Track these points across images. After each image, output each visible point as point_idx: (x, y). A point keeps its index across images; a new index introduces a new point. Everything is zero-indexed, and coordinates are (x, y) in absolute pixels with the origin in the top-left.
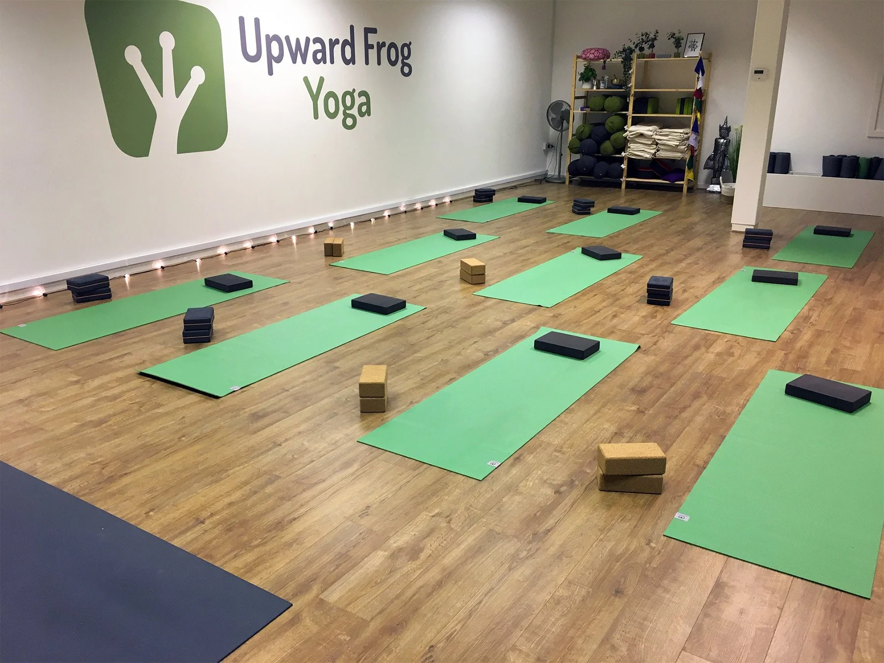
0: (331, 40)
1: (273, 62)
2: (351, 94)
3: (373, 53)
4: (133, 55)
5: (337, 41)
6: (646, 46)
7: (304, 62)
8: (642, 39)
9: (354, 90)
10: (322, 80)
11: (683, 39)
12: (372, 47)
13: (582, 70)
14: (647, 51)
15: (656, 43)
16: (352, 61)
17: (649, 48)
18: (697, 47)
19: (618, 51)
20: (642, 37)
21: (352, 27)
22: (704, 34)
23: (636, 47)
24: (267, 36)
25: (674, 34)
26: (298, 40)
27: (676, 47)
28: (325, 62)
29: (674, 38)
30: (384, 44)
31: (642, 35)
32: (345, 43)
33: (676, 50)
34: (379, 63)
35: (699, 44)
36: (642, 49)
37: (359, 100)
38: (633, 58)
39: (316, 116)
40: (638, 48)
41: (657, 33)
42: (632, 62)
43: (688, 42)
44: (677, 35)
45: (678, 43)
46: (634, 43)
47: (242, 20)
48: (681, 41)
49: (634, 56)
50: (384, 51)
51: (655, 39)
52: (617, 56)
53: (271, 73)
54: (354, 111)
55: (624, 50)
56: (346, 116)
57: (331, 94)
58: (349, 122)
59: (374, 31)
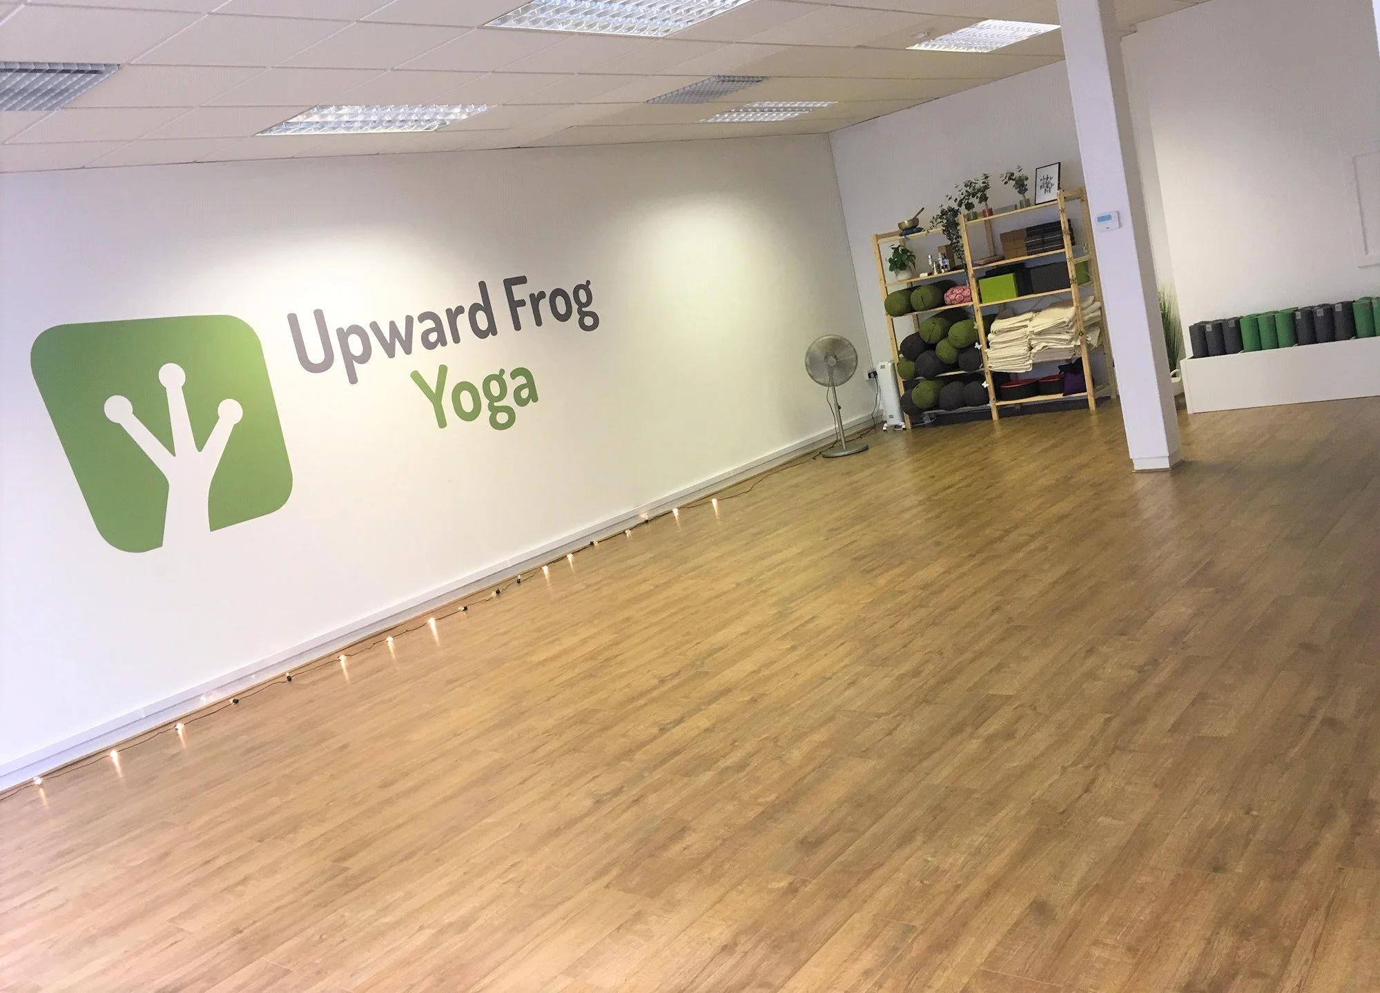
0: (449, 311)
1: (355, 364)
2: (499, 378)
3: (525, 313)
4: (118, 409)
5: (460, 310)
6: (974, 201)
7: (408, 350)
8: (967, 191)
9: (502, 372)
10: (443, 370)
11: (1027, 179)
12: (522, 303)
13: (889, 254)
14: (979, 207)
15: (988, 192)
16: (492, 330)
17: (980, 202)
18: (1052, 185)
19: (935, 217)
20: (966, 189)
21: (482, 285)
22: (1059, 163)
23: (960, 205)
24: (340, 332)
25: (1012, 174)
26: (392, 324)
27: (1019, 192)
28: (444, 343)
29: (1013, 180)
30: (542, 295)
31: (966, 186)
32: (475, 308)
33: (1020, 197)
34: (539, 323)
35: (1055, 181)
36: (969, 206)
37: (512, 385)
38: (960, 222)
39: (442, 423)
40: (963, 207)
41: (987, 177)
42: (958, 228)
43: (1038, 180)
44: (1017, 175)
45: (1021, 185)
46: (956, 199)
47: (293, 320)
48: (1026, 183)
49: (961, 219)
50: (544, 305)
51: (986, 187)
52: (935, 224)
53: (353, 379)
54: (509, 401)
55: (943, 213)
56: (494, 410)
57: (464, 386)
58: (502, 418)
59: (522, 280)
